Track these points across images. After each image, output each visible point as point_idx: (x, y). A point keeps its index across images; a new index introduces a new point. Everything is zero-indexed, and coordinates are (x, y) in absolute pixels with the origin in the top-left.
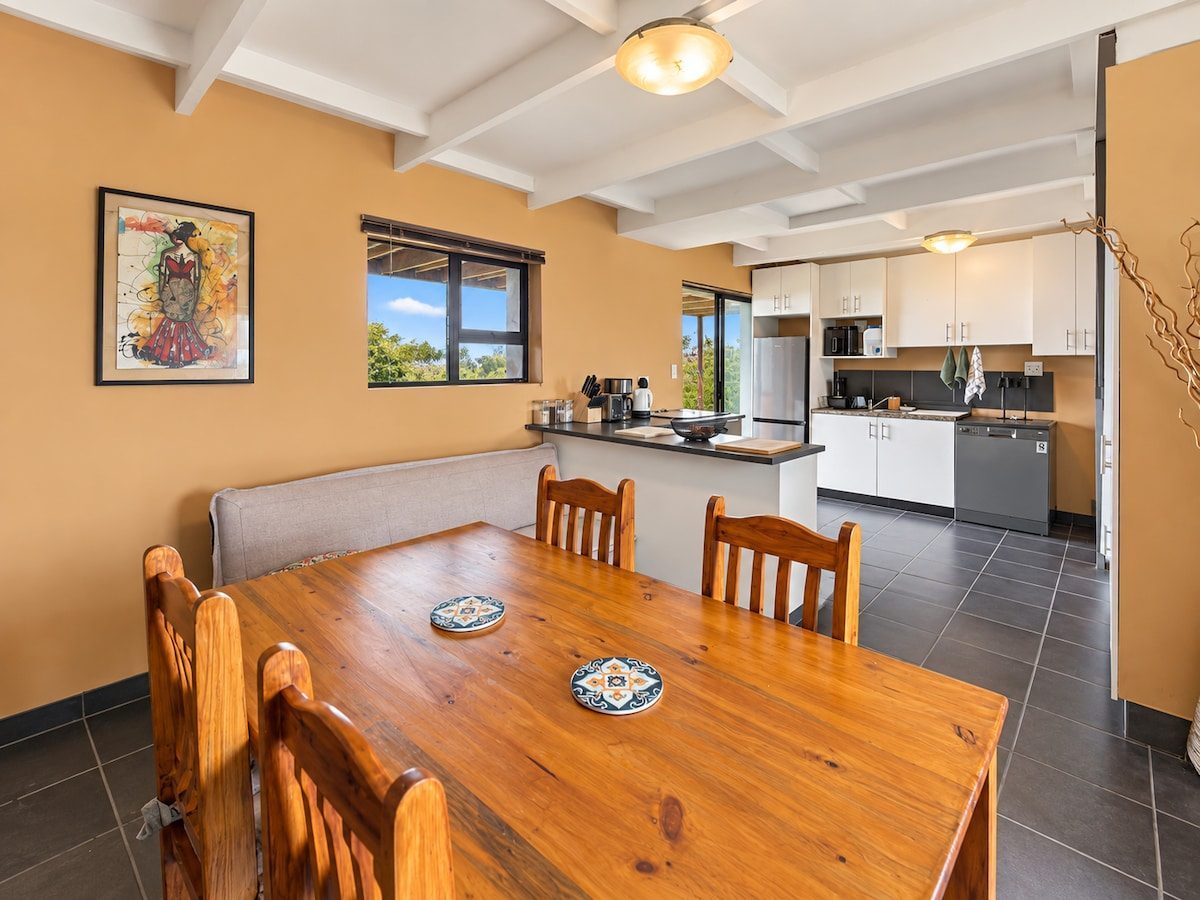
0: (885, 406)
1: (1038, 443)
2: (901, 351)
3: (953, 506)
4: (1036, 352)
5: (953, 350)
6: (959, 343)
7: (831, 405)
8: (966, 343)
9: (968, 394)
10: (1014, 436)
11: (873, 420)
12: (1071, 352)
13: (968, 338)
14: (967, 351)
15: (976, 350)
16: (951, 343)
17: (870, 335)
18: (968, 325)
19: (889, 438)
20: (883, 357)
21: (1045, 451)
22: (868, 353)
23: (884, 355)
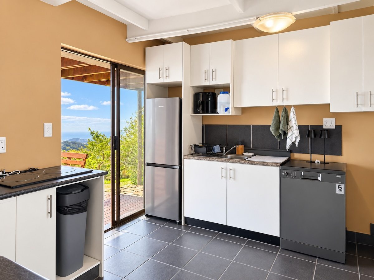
0: (234, 152)
1: (337, 185)
2: (244, 110)
3: (279, 236)
4: (332, 110)
5: (277, 108)
6: (281, 103)
7: (197, 152)
8: (285, 103)
9: (289, 143)
10: (320, 179)
11: (224, 165)
12: (359, 109)
13: (287, 99)
14: (286, 109)
15: (293, 109)
16: (275, 104)
17: (221, 98)
18: (287, 90)
19: (234, 179)
20: (230, 114)
21: (342, 192)
22: (221, 111)
23: (231, 112)
